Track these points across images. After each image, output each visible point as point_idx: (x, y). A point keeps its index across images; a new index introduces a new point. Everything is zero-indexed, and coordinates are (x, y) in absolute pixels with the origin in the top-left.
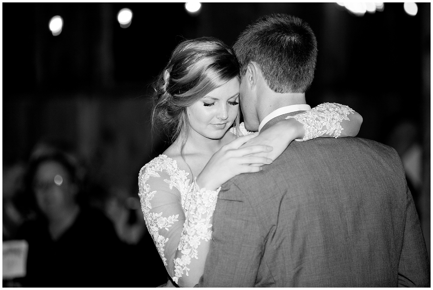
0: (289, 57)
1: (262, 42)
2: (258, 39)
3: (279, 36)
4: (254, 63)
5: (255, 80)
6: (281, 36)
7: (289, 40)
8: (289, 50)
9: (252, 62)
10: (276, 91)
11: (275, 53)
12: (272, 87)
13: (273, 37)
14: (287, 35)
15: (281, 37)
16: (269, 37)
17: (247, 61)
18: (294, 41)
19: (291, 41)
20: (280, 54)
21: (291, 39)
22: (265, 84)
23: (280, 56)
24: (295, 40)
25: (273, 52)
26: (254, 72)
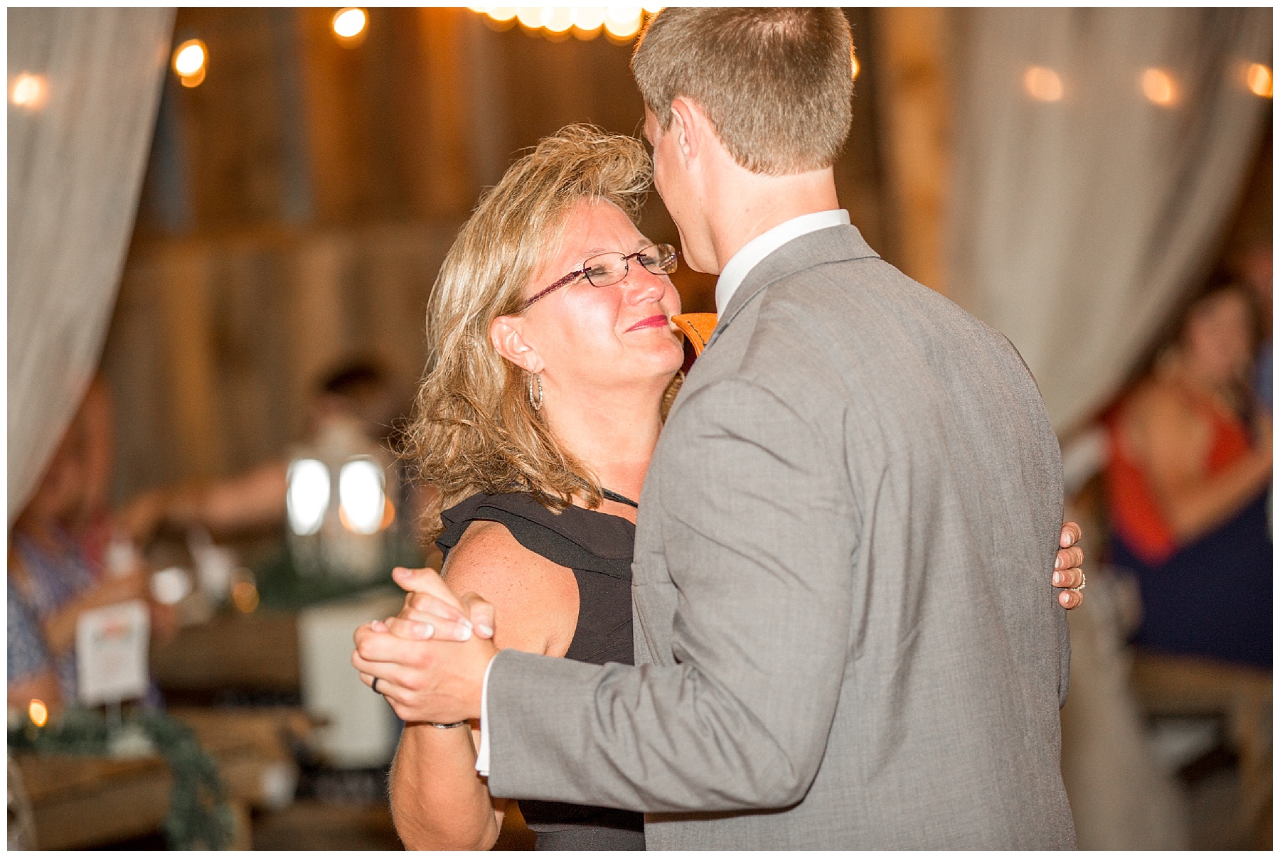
0: (775, 78)
1: (702, 47)
2: (692, 39)
3: (743, 27)
4: (688, 102)
5: (693, 144)
6: (748, 25)
7: (771, 31)
8: (773, 59)
9: (682, 98)
10: (754, 168)
11: (738, 72)
12: (743, 159)
13: (728, 32)
14: (764, 20)
15: (747, 28)
16: (719, 31)
17: (670, 96)
18: (785, 33)
19: (775, 35)
20: (752, 73)
21: (774, 30)
22: (722, 154)
23: (752, 80)
24: (785, 29)
25: (733, 71)
26: (689, 125)
